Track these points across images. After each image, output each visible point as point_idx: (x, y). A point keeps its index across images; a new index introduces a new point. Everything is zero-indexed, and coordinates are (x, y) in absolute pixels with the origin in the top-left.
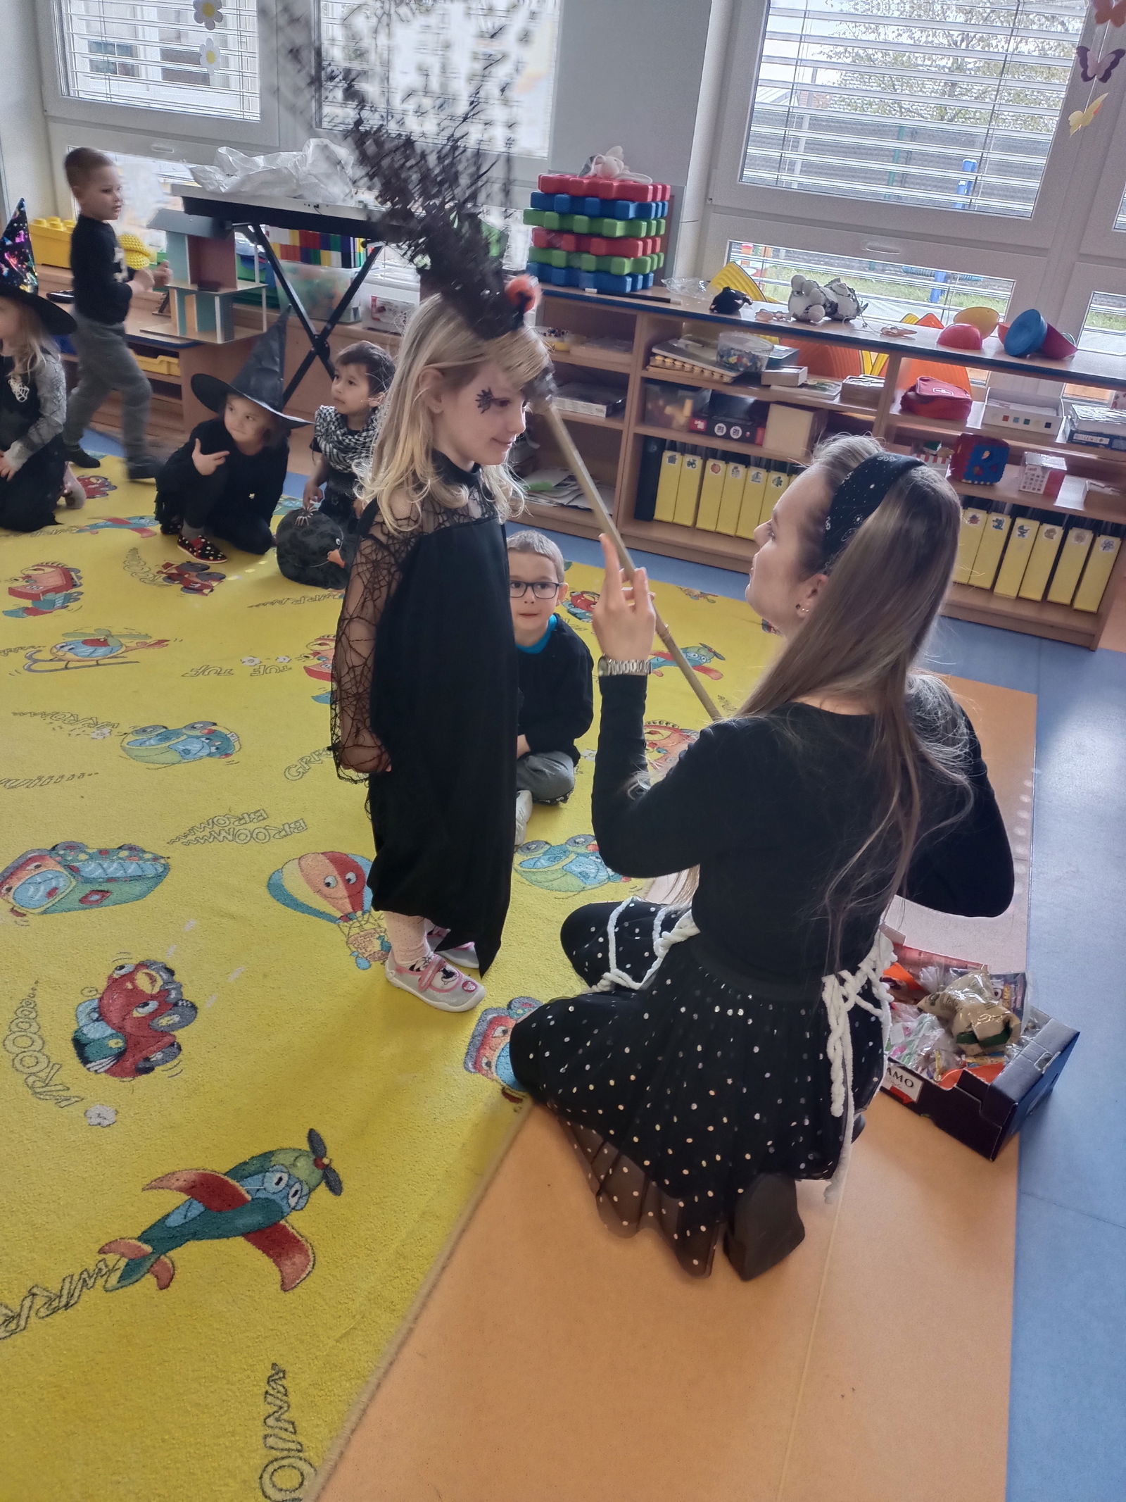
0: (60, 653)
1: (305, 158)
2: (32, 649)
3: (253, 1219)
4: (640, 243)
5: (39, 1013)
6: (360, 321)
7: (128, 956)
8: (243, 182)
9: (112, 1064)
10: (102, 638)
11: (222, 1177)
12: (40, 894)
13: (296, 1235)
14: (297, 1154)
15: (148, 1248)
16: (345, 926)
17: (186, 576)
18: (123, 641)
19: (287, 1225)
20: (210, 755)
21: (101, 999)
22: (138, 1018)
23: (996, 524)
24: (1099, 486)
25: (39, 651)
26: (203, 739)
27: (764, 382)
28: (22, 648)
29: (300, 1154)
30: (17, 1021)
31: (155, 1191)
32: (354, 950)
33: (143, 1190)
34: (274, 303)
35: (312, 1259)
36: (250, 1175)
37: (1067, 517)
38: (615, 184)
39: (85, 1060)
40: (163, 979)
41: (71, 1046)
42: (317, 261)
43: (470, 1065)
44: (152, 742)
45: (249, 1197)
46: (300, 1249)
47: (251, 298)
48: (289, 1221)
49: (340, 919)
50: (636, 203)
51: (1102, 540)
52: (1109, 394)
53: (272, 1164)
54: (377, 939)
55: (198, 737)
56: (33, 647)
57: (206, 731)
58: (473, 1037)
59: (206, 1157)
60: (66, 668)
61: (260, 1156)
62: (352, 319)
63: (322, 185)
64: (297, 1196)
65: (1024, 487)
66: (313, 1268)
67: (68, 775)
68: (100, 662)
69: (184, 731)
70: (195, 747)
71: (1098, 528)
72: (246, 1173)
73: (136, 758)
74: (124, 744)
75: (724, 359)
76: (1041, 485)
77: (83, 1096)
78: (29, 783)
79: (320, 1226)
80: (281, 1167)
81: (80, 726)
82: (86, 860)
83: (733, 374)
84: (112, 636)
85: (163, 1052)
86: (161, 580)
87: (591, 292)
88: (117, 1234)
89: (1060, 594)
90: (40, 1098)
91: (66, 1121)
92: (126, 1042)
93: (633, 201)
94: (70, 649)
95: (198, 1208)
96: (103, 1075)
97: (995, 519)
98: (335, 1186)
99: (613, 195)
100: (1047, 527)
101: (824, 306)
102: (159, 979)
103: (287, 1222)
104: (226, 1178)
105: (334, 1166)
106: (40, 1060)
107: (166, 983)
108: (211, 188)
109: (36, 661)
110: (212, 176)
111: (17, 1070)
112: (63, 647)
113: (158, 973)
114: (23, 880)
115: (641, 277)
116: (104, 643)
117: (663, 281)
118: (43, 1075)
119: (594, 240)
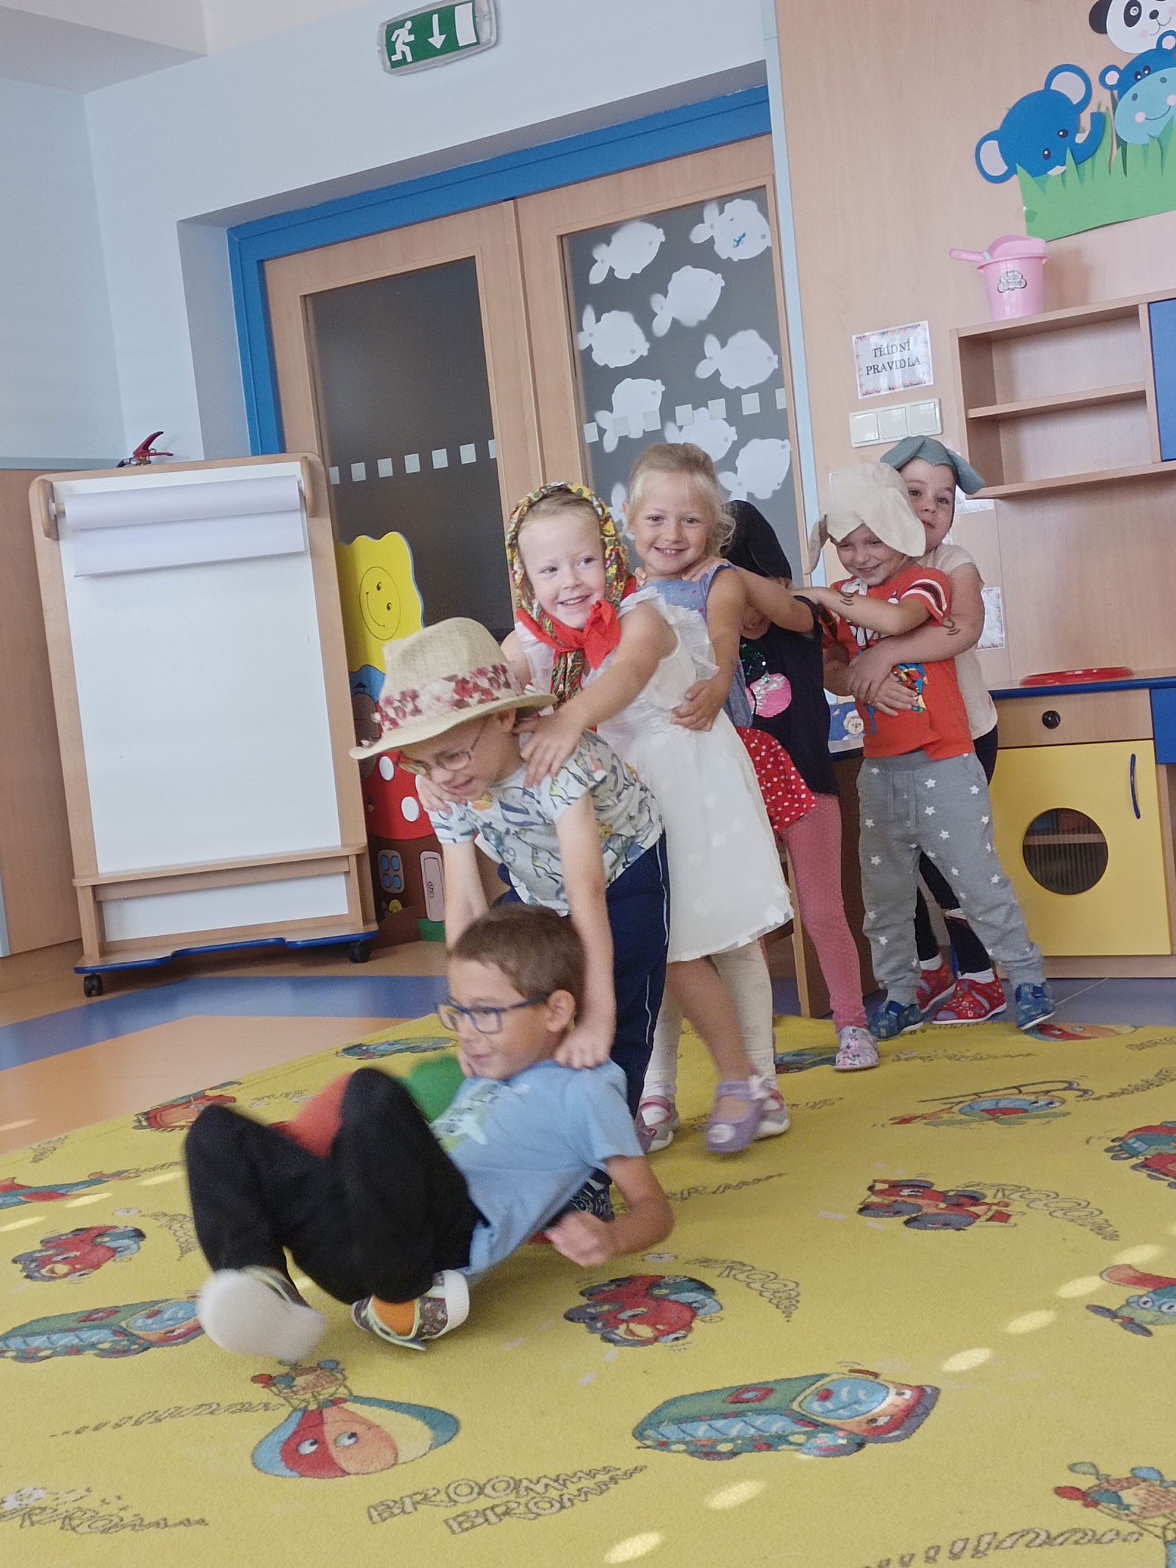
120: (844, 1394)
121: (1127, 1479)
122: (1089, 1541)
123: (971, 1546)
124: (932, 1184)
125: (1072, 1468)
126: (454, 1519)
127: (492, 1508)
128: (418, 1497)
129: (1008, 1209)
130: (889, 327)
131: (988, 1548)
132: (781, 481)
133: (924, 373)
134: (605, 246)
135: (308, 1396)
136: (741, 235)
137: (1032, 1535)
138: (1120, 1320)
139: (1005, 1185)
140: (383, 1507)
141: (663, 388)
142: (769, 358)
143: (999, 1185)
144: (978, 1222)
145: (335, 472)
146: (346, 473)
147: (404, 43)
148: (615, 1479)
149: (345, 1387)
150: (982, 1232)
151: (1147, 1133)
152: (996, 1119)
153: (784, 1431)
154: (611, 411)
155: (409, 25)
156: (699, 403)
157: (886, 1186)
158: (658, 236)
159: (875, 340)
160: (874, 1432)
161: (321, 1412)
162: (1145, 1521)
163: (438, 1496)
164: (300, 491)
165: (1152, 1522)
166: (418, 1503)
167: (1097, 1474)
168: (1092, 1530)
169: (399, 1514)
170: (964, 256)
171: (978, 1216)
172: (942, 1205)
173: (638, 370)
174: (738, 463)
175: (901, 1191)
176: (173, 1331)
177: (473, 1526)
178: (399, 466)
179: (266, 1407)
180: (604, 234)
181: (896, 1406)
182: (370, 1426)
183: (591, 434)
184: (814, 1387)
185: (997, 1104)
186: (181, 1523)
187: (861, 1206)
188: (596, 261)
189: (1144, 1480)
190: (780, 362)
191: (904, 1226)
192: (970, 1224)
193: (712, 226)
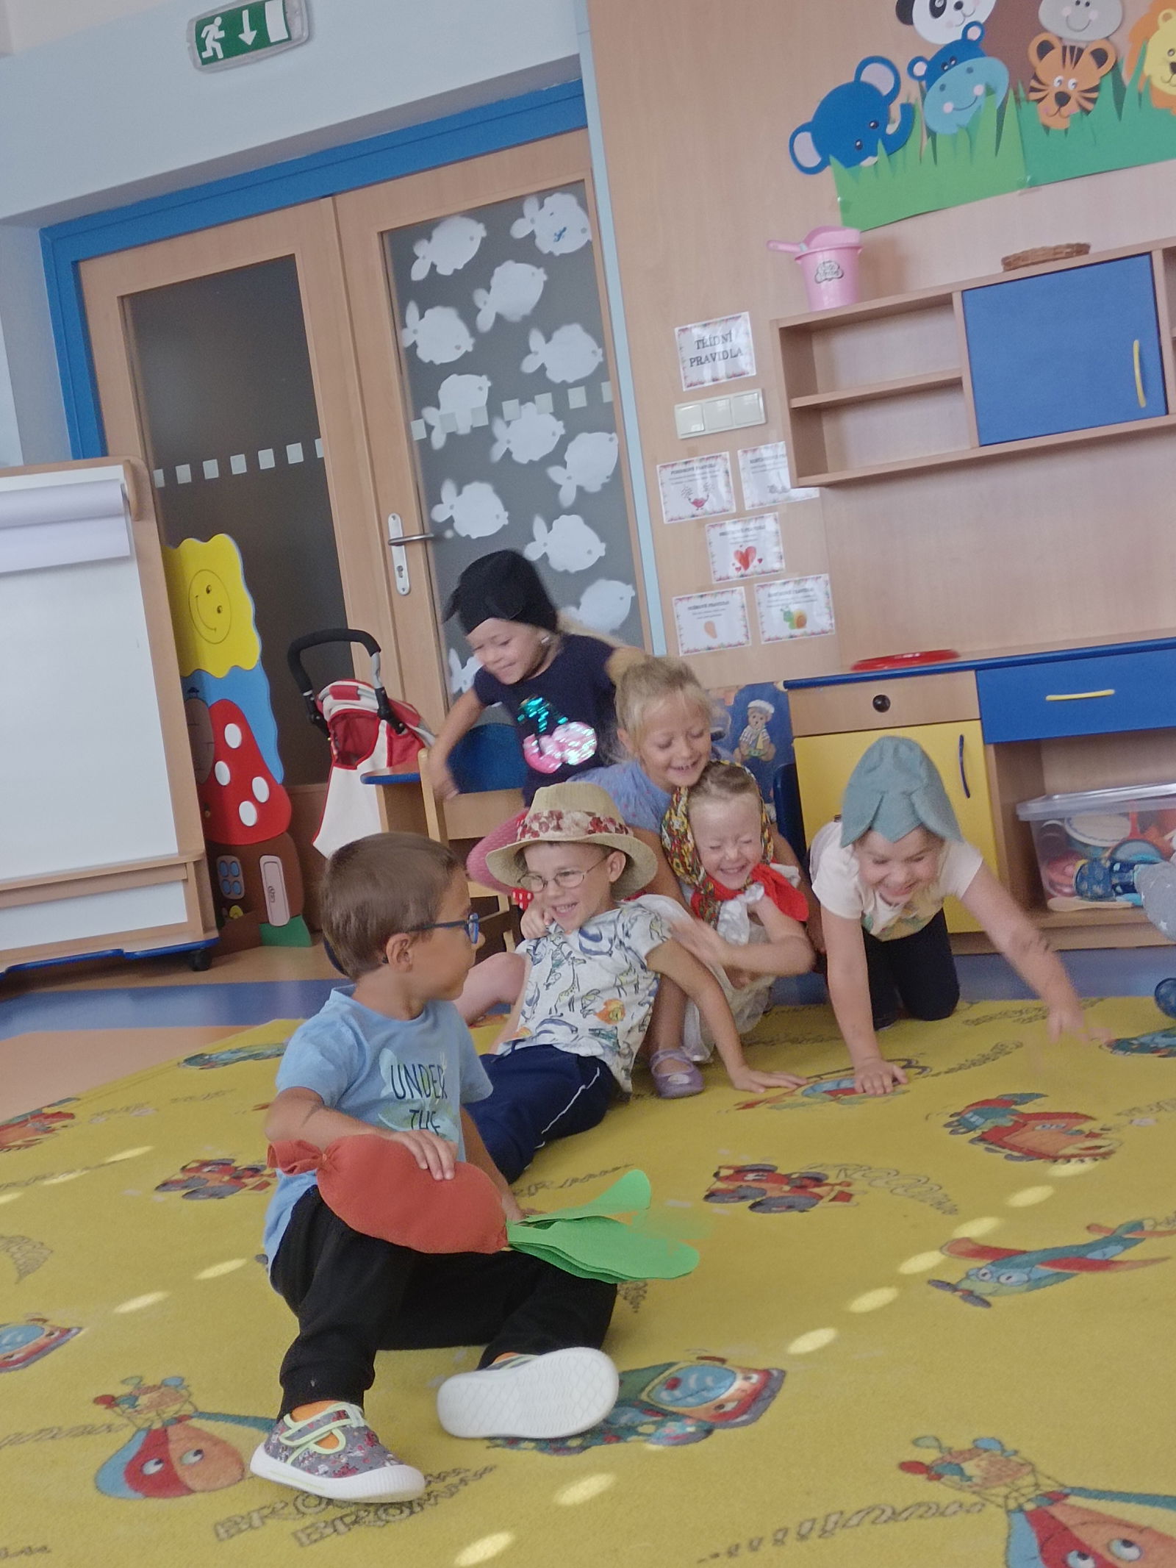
120: (692, 1382)
121: (970, 1450)
122: (934, 1514)
123: (818, 1527)
124: (776, 1168)
125: (916, 1442)
126: (303, 1530)
127: (341, 1518)
128: (266, 1512)
129: (850, 1188)
130: (710, 319)
131: (835, 1528)
132: (609, 473)
133: (747, 363)
134: (425, 242)
135: (152, 1414)
136: (562, 228)
137: (878, 1512)
138: (960, 1293)
139: (847, 1165)
140: (230, 1524)
141: (489, 384)
142: (594, 352)
143: (842, 1165)
144: (821, 1203)
145: (159, 475)
146: (171, 476)
147: (214, 40)
148: (465, 1481)
149: (190, 1403)
150: (825, 1212)
151: (984, 1107)
152: (837, 1100)
153: (633, 1423)
154: (438, 406)
155: (218, 21)
156: (526, 398)
157: (730, 1172)
158: (479, 231)
159: (697, 332)
160: (722, 1418)
161: (166, 1431)
162: (988, 1492)
163: (286, 1509)
164: (124, 495)
165: (993, 1491)
166: (266, 1517)
167: (940, 1447)
168: (935, 1503)
169: (246, 1529)
170: (782, 247)
171: (821, 1197)
172: (787, 1188)
173: (463, 366)
174: (567, 457)
175: (745, 1176)
176: (12, 1356)
177: (322, 1537)
178: (225, 467)
179: (109, 1428)
180: (425, 230)
181: (743, 1391)
182: (217, 1442)
183: (419, 432)
184: (662, 1376)
185: (838, 1084)
186: (22, 1552)
187: (707, 1193)
188: (417, 258)
189: (986, 1450)
190: (604, 355)
191: (748, 1211)
192: (813, 1205)
193: (532, 221)
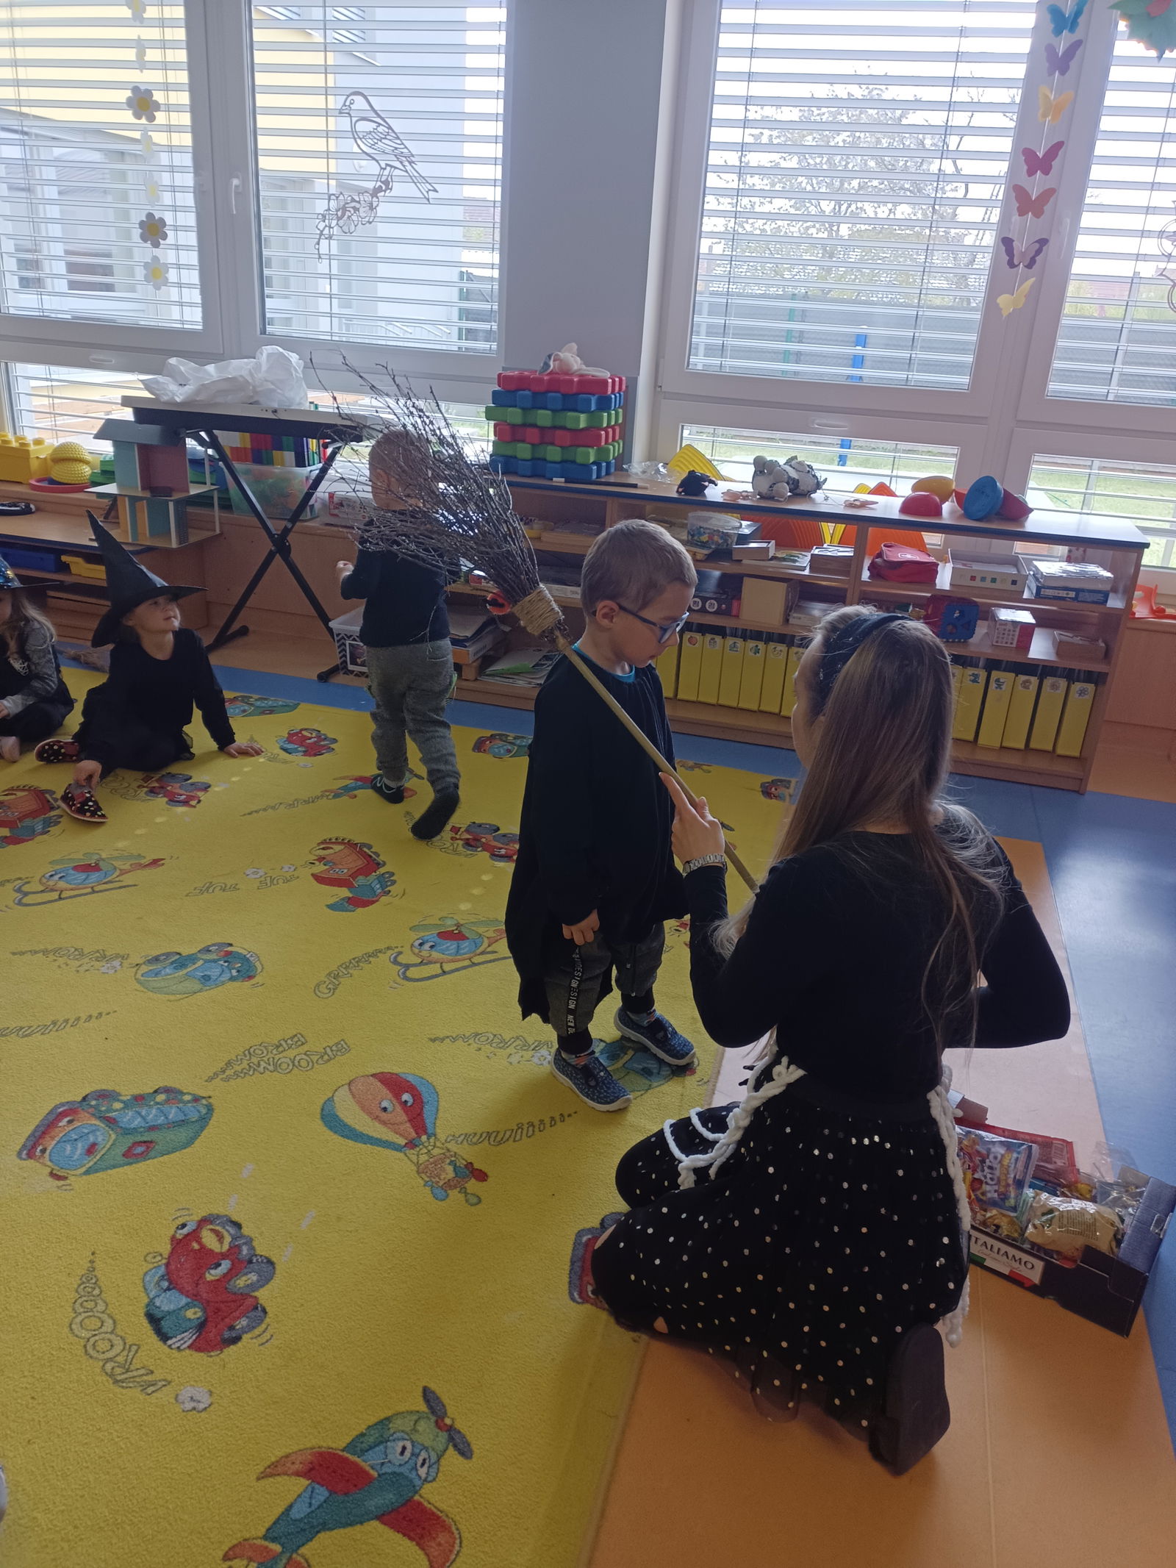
0: (51, 883)
1: (258, 366)
2: (20, 881)
3: (387, 1498)
4: (603, 433)
5: (104, 1289)
6: (318, 517)
7: (187, 1213)
8: (198, 392)
9: (194, 1337)
10: (93, 862)
11: (341, 1453)
12: (79, 1152)
13: (435, 1510)
14: (415, 1417)
15: (276, 1548)
16: (412, 1153)
17: (169, 788)
18: (116, 863)
19: (422, 1500)
20: (232, 979)
21: (167, 1265)
22: (212, 1281)
23: (972, 678)
24: (1066, 636)
25: (28, 882)
26: (222, 962)
27: (735, 557)
28: (8, 881)
29: (420, 1417)
30: (80, 1301)
31: (271, 1479)
32: (427, 1179)
33: (258, 1479)
34: (226, 505)
35: (457, 1536)
36: (371, 1448)
37: (1040, 668)
38: (575, 380)
39: (164, 1337)
40: (230, 1234)
41: (145, 1322)
42: (270, 462)
43: (576, 1295)
44: (167, 970)
45: (375, 1474)
46: (442, 1526)
47: (204, 500)
48: (423, 1495)
49: (405, 1146)
50: (596, 396)
51: (1077, 686)
52: (1062, 550)
53: (392, 1431)
54: (449, 1164)
55: (215, 961)
56: (20, 879)
57: (222, 953)
58: (573, 1263)
59: (319, 1432)
60: (60, 898)
61: (375, 1425)
62: (309, 516)
63: (279, 391)
64: (426, 1465)
65: (997, 642)
66: (461, 1546)
67: (84, 1017)
68: (96, 889)
69: (199, 955)
70: (214, 972)
71: (1071, 676)
72: (365, 1446)
73: (154, 990)
74: (139, 976)
75: (696, 538)
76: (1013, 639)
77: (169, 1379)
78: (44, 1030)
79: (457, 1497)
80: (402, 1434)
81: (87, 960)
82: (123, 1108)
83: (706, 552)
84: (103, 860)
85: (247, 1317)
86: (143, 794)
87: (559, 481)
88: (239, 1535)
89: (1042, 741)
90: (123, 1387)
91: (157, 1410)
92: (205, 1310)
93: (594, 395)
94: (61, 878)
95: (322, 1493)
96: (188, 1351)
97: (971, 673)
98: (465, 1451)
99: (574, 390)
100: (1022, 678)
101: (788, 483)
102: (226, 1234)
103: (421, 1496)
104: (346, 1455)
105: (458, 1425)
106: (115, 1342)
107: (234, 1238)
108: (165, 398)
109: (26, 894)
110: (166, 386)
111: (91, 1357)
112: (52, 876)
113: (224, 1228)
114: (57, 1139)
115: (604, 464)
116: (96, 868)
117: (624, 466)
118: (120, 1359)
119: (558, 432)
127: (285, 1050)
160: (72, 1111)
